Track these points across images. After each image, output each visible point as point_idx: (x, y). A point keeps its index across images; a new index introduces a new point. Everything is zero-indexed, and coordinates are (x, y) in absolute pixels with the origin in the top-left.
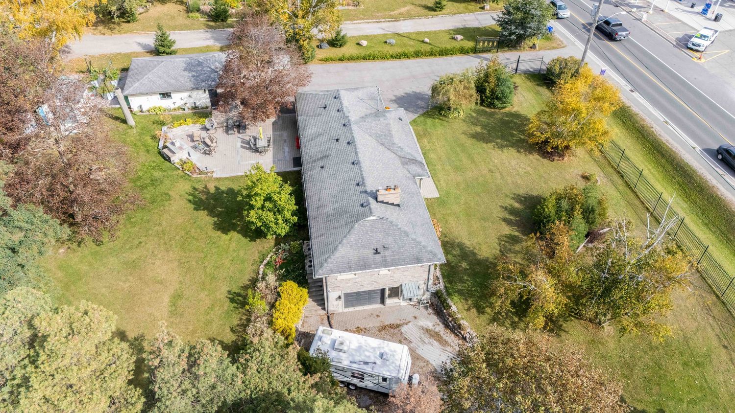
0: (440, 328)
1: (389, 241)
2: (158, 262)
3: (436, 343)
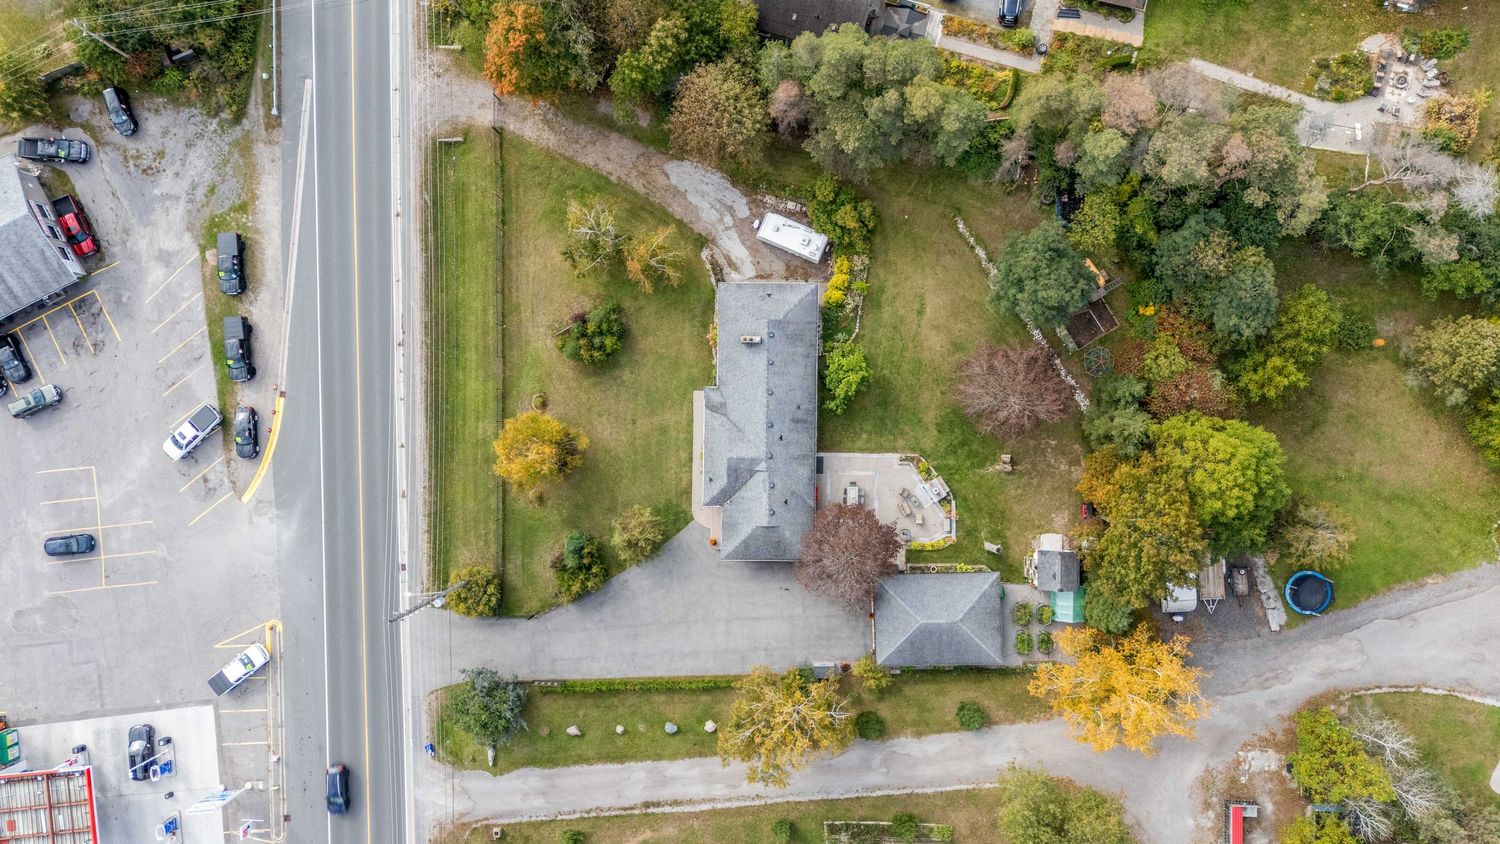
0: (726, 270)
1: (758, 303)
2: (938, 348)
3: (733, 258)
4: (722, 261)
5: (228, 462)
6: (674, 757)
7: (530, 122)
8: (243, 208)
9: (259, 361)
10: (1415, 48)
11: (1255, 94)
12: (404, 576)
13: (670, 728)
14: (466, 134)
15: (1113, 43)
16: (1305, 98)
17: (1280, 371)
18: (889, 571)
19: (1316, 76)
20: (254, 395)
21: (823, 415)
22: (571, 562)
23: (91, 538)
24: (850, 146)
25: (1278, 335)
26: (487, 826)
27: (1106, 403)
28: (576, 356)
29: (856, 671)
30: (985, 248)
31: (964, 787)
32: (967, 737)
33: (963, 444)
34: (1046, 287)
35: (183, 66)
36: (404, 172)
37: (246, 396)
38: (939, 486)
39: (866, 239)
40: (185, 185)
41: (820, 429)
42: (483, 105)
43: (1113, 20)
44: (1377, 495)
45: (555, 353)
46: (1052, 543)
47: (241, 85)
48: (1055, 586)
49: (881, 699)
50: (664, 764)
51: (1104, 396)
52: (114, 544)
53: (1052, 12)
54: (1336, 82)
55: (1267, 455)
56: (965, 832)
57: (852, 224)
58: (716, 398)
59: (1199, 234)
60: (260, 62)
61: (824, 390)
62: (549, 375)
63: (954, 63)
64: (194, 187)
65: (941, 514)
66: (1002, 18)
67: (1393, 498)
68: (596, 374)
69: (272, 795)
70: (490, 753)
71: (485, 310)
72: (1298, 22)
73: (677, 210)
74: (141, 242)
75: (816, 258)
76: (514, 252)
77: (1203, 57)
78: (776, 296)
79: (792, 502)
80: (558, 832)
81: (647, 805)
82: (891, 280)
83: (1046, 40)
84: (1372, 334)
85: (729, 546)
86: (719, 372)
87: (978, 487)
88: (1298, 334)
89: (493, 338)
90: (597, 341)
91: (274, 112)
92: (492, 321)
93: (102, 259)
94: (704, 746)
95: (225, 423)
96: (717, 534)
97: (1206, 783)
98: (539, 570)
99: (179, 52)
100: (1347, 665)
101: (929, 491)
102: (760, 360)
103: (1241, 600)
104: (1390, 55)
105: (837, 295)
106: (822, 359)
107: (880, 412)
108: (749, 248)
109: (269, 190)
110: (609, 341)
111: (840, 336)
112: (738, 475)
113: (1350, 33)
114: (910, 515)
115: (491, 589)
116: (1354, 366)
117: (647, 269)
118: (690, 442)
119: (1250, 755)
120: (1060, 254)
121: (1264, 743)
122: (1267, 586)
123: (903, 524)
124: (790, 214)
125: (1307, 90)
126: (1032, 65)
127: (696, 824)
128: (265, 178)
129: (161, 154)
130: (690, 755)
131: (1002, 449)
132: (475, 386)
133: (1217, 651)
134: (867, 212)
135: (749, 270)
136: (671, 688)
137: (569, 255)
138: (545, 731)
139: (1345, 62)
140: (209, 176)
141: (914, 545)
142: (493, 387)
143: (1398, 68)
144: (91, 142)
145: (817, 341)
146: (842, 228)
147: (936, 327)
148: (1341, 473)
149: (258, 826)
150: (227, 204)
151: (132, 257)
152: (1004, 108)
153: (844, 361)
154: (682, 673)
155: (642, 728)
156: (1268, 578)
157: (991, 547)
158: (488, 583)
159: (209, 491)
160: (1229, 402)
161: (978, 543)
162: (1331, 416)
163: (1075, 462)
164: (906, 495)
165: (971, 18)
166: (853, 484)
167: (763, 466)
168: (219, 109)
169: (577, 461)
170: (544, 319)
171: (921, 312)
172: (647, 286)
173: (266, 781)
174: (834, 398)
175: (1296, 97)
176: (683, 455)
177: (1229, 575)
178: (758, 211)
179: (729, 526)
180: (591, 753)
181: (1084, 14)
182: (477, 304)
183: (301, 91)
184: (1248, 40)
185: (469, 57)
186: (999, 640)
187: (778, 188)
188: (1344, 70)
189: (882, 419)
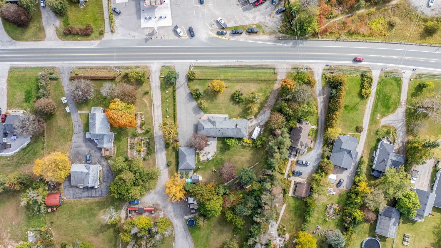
1: (244, 127)
2: (236, 159)
3: (252, 122)
4: (252, 120)
5: (217, 29)
6: (162, 110)
7: (278, 85)
8: (263, 32)
9: (235, 35)
10: (287, 243)
11: (279, 215)
12: (195, 61)
13: (167, 109)
14: (276, 74)
15: (289, 191)
16: (278, 224)
17: (230, 216)
18: (196, 149)
19: (282, 226)
20: (229, 34)
21: (224, 138)
22: (198, 92)
23: (203, 3)
24: (270, 143)
25: (236, 216)
26: (149, 76)
27: (225, 188)
28: (235, 94)
29: (178, 143)
30: (253, 168)
31: (157, 162)
32: (166, 163)
33: (218, 163)
34: (245, 176)
35: (289, 22)
36: (269, 62)
37: (229, 32)
38: (211, 159)
39: (255, 146)
40: (268, 22)
41: (221, 137)
42: (281, 77)
43: (293, 191)
44: (208, 235)
45: (236, 90)
46: (200, 178)
47: (286, 33)
48: (193, 178)
49: (172, 147)
50: (161, 108)
51: (226, 187)
52: (202, 7)
53: (295, 180)
54: (281, 229)
55: (216, 213)
56: (149, 162)
57: (258, 144)
58: (227, 119)
59: (253, 202)
60: (290, 36)
61: (228, 138)
62: (232, 88)
63: (286, 162)
64: (267, 23)
65: (205, 159)
66: (294, 171)
67: (207, 237)
68: (232, 97)
69: (156, 36)
70: (163, 77)
71: (244, 76)
72: (292, 223)
73: (262, 112)
74: (257, 13)
75: (252, 137)
76: (254, 82)
77: (286, 206)
78: (245, 130)
79: (208, 132)
80: (149, 89)
81: (153, 105)
82: (248, 151)
83: (290, 179)
84: (236, 234)
85: (200, 120)
86: (232, 120)
87: (210, 165)
88: (236, 219)
89: (238, 78)
90: (238, 97)
91: (280, 39)
92: (242, 78)
93: (254, 6)
94: (164, 116)
95: (223, 28)
96: (202, 119)
97: (157, 205)
98: (196, 86)
99: (292, 22)
100: (178, 229)
101: (210, 157)
102: (234, 127)
103: (190, 211)
104: (285, 239)
105: (245, 141)
106: (234, 138)
107: (224, 148)
108: (254, 125)
109: (267, 37)
110: (237, 100)
111: (238, 141)
112: (213, 123)
113: (290, 232)
114: (205, 153)
115: (193, 78)
116: (231, 232)
117: (250, 107)
118: (219, 114)
119: (162, 213)
120: (251, 179)
121: (164, 215)
122: (192, 216)
123: (204, 152)
124: (260, 132)
125: (280, 224)
126: (286, 177)
127: (150, 114)
128: (268, 36)
129: (273, 17)
130: (162, 113)
131: (217, 170)
132: (230, 75)
133: (181, 207)
134: (260, 146)
135: (250, 125)
136: (174, 110)
137: (253, 93)
138: (167, 87)
139: (284, 231)
140: (269, 26)
141: (200, 154)
142: (229, 78)
143: (283, 240)
144: (276, 4)
145: (237, 137)
146: (257, 142)
147: (239, 158)
148: (212, 229)
149: (150, 34)
150: (264, 29)
151: (255, 12)
152: (278, 171)
153: (233, 142)
154: (177, 112)
155: (167, 104)
156: (193, 216)
157: (200, 167)
158: (194, 77)
159: (211, 25)
160: (225, 208)
161: (200, 165)
162: (222, 228)
163: (214, 182)
164: (209, 153)
165: (294, 165)
166: (211, 143)
167: (215, 127)
168: (281, 28)
169: (216, 94)
170: (242, 87)
171: (242, 156)
172: (247, 107)
173: (158, 35)
174: (227, 140)
175: (278, 222)
176: (217, 113)
177: (194, 209)
178: (261, 127)
179: (204, 121)
180: (163, 95)
181: (295, 186)
182: (245, 75)
183: (284, 43)
184: (289, 214)
185: (290, 74)
186: (183, 168)
187: (265, 131)
188: (283, 230)
189: (223, 149)
